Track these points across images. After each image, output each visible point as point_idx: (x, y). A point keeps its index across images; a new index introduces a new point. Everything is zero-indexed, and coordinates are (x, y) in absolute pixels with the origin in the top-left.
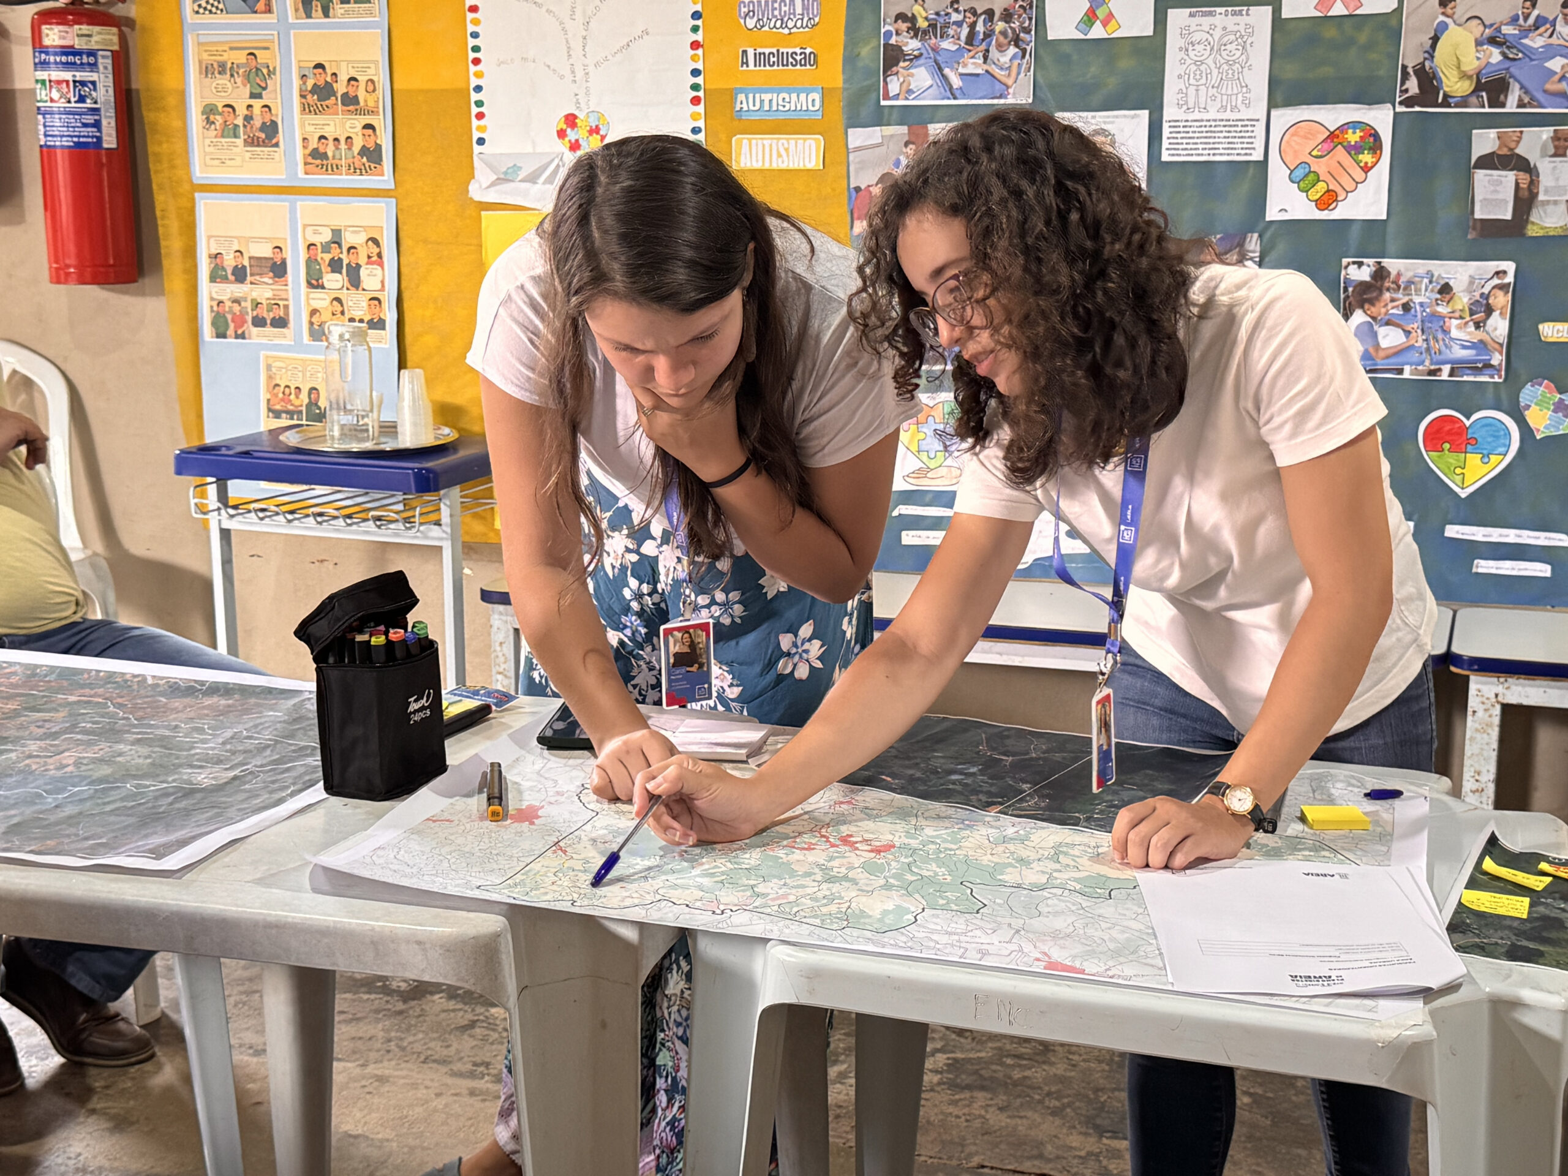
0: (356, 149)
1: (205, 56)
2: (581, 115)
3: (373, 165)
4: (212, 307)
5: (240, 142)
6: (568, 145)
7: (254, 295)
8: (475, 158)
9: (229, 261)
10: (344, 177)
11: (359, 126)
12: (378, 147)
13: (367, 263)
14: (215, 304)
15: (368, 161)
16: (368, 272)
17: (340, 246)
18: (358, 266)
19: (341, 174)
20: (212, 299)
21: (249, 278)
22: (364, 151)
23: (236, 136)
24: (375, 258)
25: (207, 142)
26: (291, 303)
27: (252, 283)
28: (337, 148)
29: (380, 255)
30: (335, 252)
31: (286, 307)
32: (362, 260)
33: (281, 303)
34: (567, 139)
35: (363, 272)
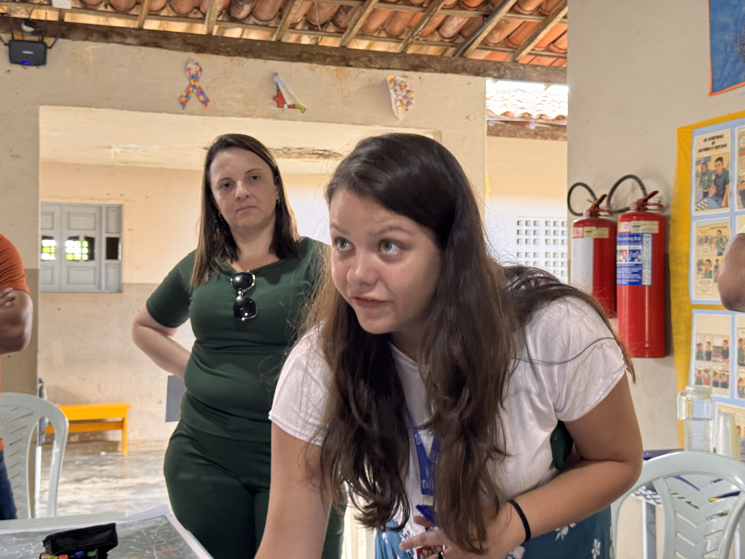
1: (700, 234)
4: (695, 374)
5: (712, 280)
7: (714, 368)
9: (705, 348)
14: (697, 372)
20: (696, 369)
21: (713, 358)
23: (711, 277)
25: (698, 281)
26: (730, 374)
27: (714, 361)
31: (728, 376)
33: (726, 373)
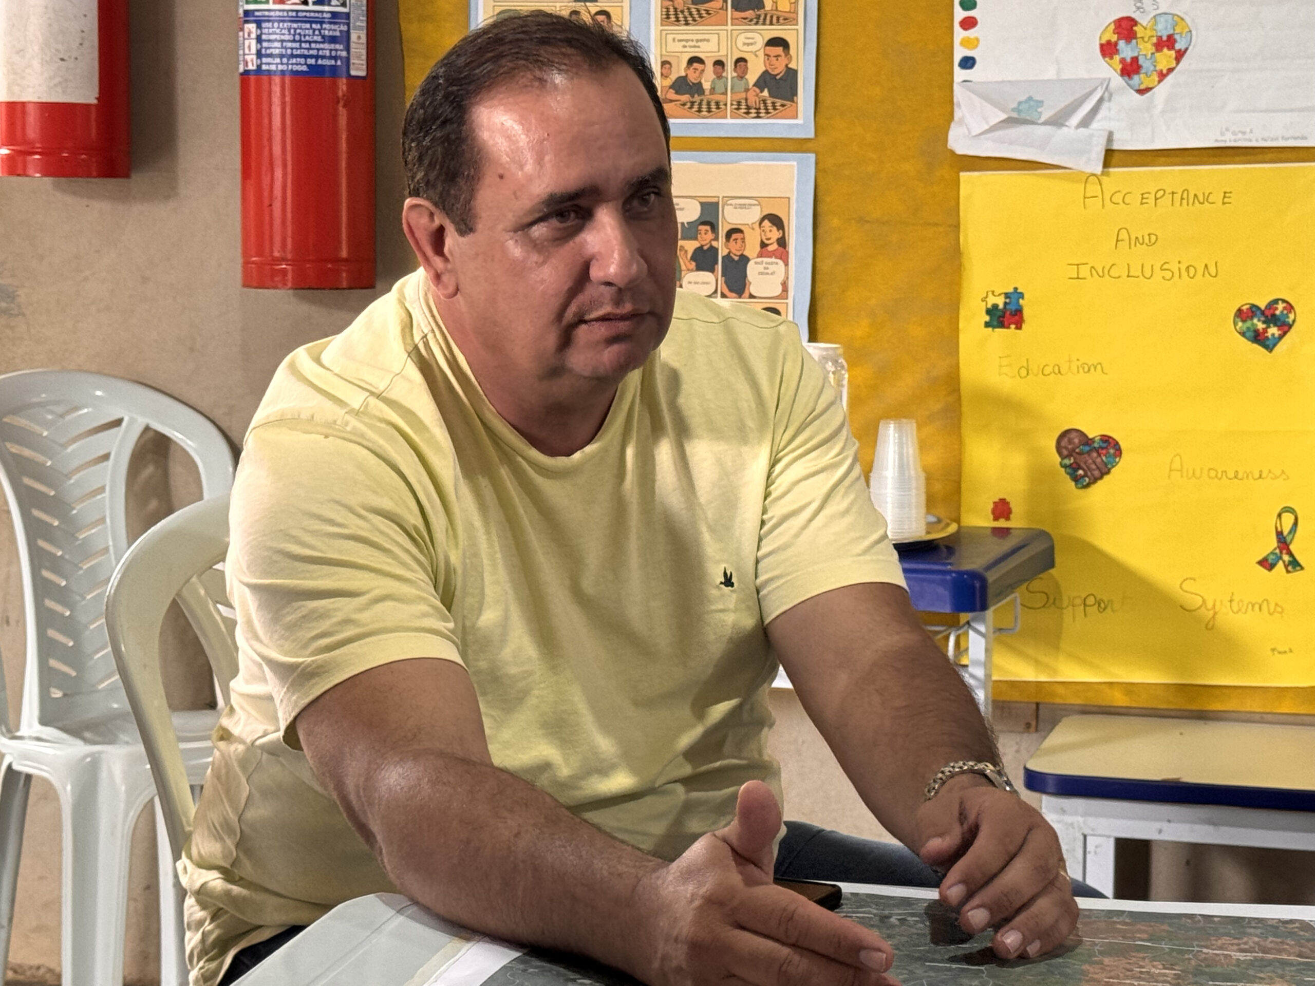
0: (752, 76)
2: (1144, 20)
3: (779, 102)
6: (1119, 67)
8: (957, 88)
10: (729, 121)
11: (760, 42)
12: (791, 75)
13: (760, 255)
15: (771, 95)
16: (760, 268)
17: (714, 227)
18: (745, 260)
19: (725, 117)
22: (765, 80)
24: (774, 247)
28: (719, 77)
29: (782, 242)
30: (705, 237)
32: (752, 249)
34: (1117, 58)
35: (752, 270)
